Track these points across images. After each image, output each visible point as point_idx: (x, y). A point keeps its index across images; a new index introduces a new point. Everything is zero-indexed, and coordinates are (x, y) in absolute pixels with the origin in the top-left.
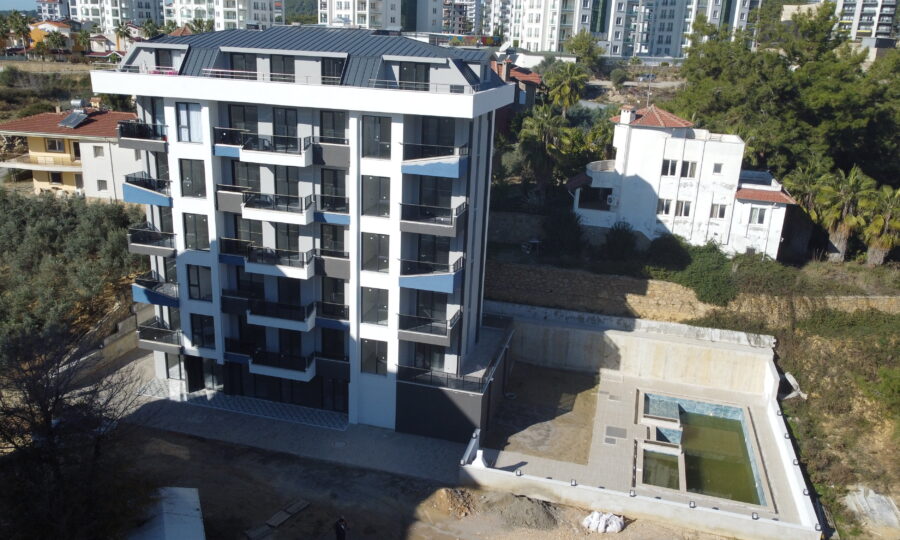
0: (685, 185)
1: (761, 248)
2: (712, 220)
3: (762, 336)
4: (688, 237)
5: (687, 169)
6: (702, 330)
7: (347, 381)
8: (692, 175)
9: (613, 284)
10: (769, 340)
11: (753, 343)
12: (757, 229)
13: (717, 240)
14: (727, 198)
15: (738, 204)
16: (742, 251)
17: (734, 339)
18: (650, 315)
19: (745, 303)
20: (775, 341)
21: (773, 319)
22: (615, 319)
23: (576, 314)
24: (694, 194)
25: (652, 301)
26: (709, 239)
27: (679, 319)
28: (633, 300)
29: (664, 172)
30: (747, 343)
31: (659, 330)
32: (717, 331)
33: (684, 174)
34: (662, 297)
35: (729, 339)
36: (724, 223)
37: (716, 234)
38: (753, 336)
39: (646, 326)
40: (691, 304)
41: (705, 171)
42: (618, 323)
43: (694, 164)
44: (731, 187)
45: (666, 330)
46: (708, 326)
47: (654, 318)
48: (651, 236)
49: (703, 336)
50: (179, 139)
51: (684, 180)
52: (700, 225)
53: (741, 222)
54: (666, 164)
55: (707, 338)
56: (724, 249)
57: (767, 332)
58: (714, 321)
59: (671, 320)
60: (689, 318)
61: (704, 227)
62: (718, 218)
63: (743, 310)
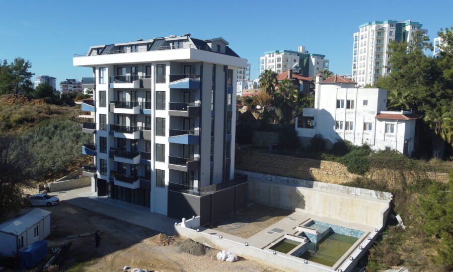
0: (349, 113)
1: (393, 147)
2: (365, 131)
3: (384, 193)
4: (353, 142)
5: (349, 104)
6: (351, 188)
7: (150, 190)
8: (352, 107)
9: (305, 163)
10: (389, 196)
11: (379, 197)
12: (390, 136)
13: (369, 143)
14: (371, 118)
15: (378, 122)
16: (383, 149)
17: (368, 194)
18: (324, 180)
19: (375, 174)
20: (392, 196)
21: (391, 183)
22: (305, 181)
23: (286, 178)
24: (354, 117)
25: (325, 173)
26: (364, 142)
27: (339, 183)
28: (314, 171)
29: (338, 106)
30: (376, 197)
31: (327, 188)
32: (359, 189)
33: (348, 107)
34: (330, 170)
35: (366, 194)
36: (371, 133)
37: (368, 139)
38: (379, 193)
39: (321, 186)
40: (345, 174)
41: (359, 104)
42: (307, 184)
43: (353, 101)
44: (373, 113)
45: (331, 188)
46: (354, 186)
47: (326, 182)
48: (333, 141)
49: (351, 192)
50: (100, 83)
51: (348, 110)
52: (358, 134)
53: (380, 132)
54: (338, 102)
55: (353, 193)
56: (373, 148)
57: (388, 191)
58: (358, 184)
59: (335, 183)
60: (345, 182)
61: (361, 136)
62: (368, 130)
63: (373, 178)
